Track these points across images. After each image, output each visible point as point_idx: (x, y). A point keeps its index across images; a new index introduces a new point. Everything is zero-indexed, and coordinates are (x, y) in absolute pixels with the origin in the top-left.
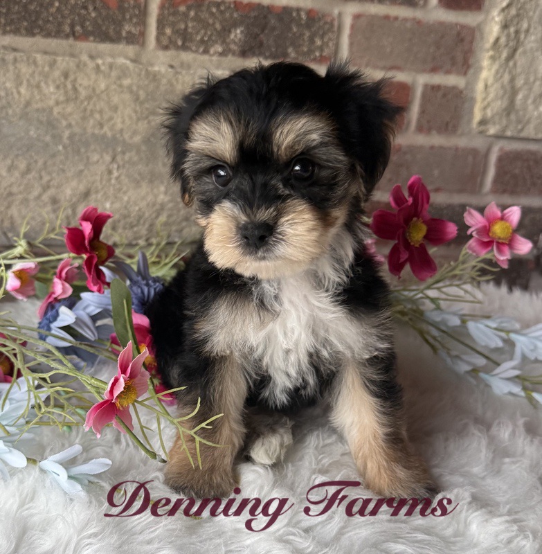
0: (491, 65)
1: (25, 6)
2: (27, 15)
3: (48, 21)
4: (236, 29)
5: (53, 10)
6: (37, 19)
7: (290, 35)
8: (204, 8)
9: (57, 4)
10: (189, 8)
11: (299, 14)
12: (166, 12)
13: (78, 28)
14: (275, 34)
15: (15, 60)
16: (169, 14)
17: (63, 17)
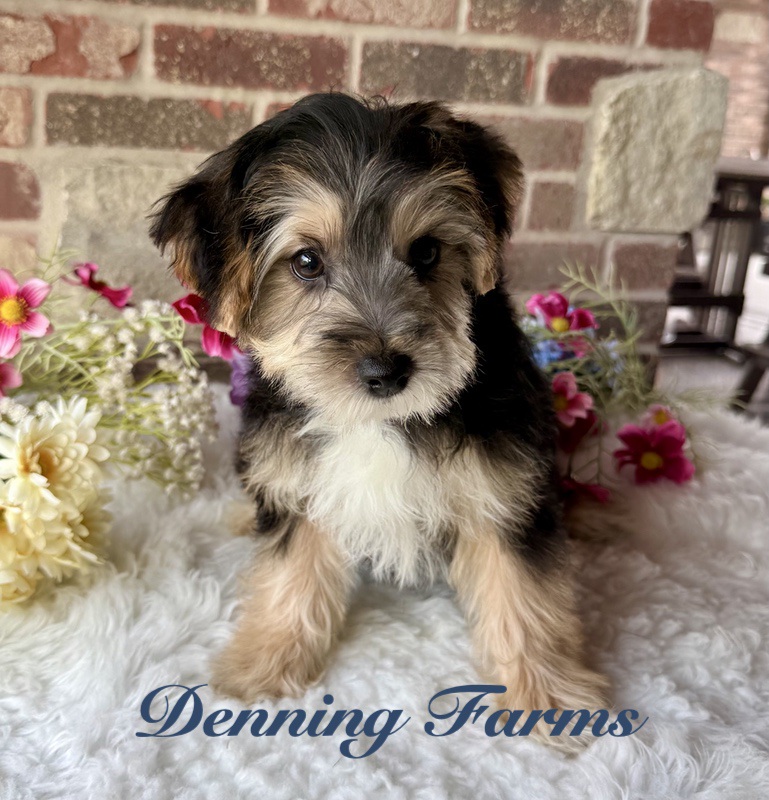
0: (601, 160)
1: (131, 119)
3: (154, 133)
6: (143, 131)
9: (163, 116)
13: (184, 139)
15: (122, 173)
17: (169, 128)
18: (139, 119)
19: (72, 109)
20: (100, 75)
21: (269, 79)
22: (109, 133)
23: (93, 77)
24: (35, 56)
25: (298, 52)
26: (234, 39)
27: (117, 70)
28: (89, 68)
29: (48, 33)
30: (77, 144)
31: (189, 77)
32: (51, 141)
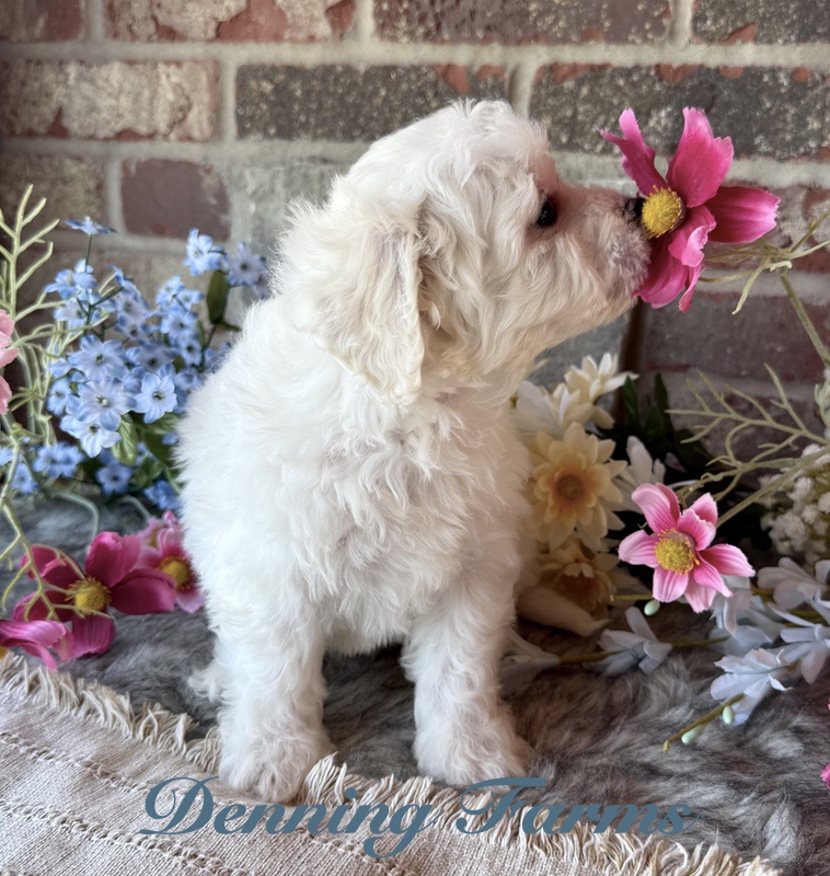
1: (341, 99)
2: (344, 111)
3: (372, 117)
4: (659, 111)
5: (378, 101)
6: (357, 117)
7: (758, 114)
8: (605, 81)
9: (383, 92)
10: (580, 83)
11: (775, 78)
12: (543, 92)
14: (730, 113)
15: (322, 176)
16: (548, 95)
17: (392, 110)
18: (350, 99)
19: (267, 87)
20: (301, 36)
22: (312, 121)
23: (293, 41)
24: (223, 15)
27: (323, 28)
28: (288, 27)
30: (274, 136)
31: (421, 30)
32: (242, 133)
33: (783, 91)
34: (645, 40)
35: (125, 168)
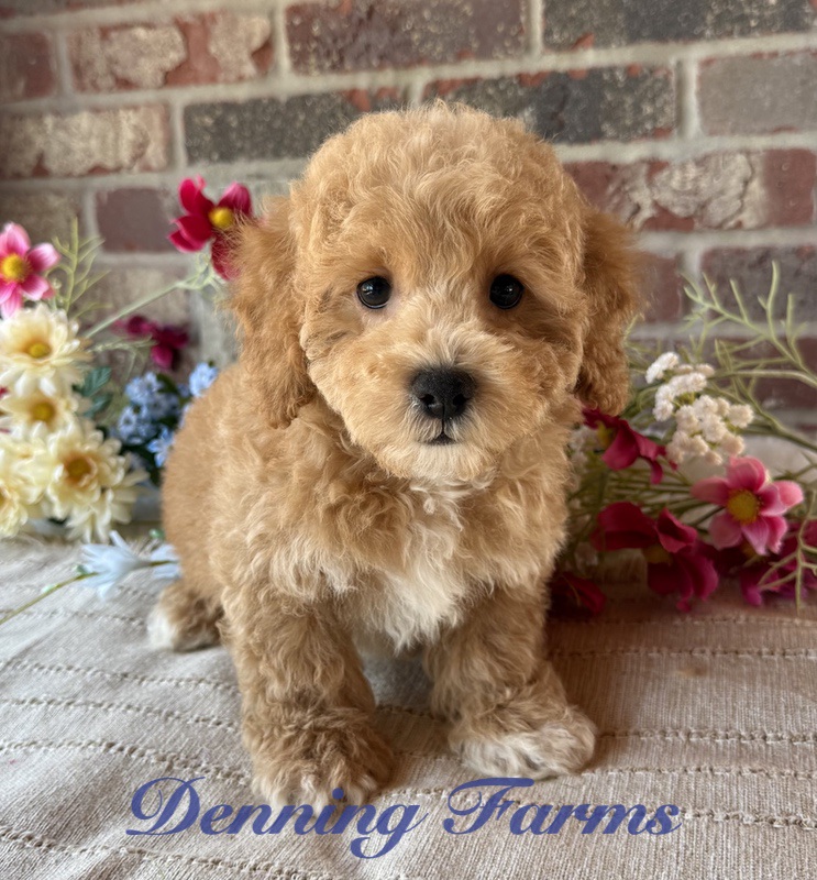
18: (278, 124)
19: (208, 121)
20: (233, 77)
21: (422, 51)
22: (247, 145)
23: (227, 82)
24: (168, 65)
25: (457, 10)
26: (377, 8)
27: (249, 69)
28: (221, 71)
29: (178, 38)
30: (218, 161)
31: (328, 64)
32: (192, 160)
33: (620, 86)
34: (507, 54)
35: (98, 197)
